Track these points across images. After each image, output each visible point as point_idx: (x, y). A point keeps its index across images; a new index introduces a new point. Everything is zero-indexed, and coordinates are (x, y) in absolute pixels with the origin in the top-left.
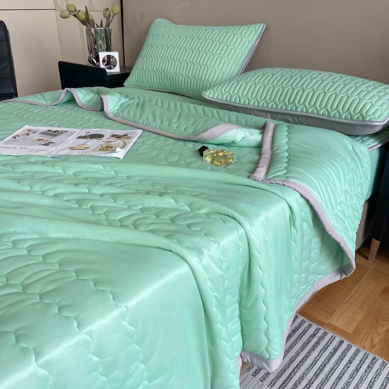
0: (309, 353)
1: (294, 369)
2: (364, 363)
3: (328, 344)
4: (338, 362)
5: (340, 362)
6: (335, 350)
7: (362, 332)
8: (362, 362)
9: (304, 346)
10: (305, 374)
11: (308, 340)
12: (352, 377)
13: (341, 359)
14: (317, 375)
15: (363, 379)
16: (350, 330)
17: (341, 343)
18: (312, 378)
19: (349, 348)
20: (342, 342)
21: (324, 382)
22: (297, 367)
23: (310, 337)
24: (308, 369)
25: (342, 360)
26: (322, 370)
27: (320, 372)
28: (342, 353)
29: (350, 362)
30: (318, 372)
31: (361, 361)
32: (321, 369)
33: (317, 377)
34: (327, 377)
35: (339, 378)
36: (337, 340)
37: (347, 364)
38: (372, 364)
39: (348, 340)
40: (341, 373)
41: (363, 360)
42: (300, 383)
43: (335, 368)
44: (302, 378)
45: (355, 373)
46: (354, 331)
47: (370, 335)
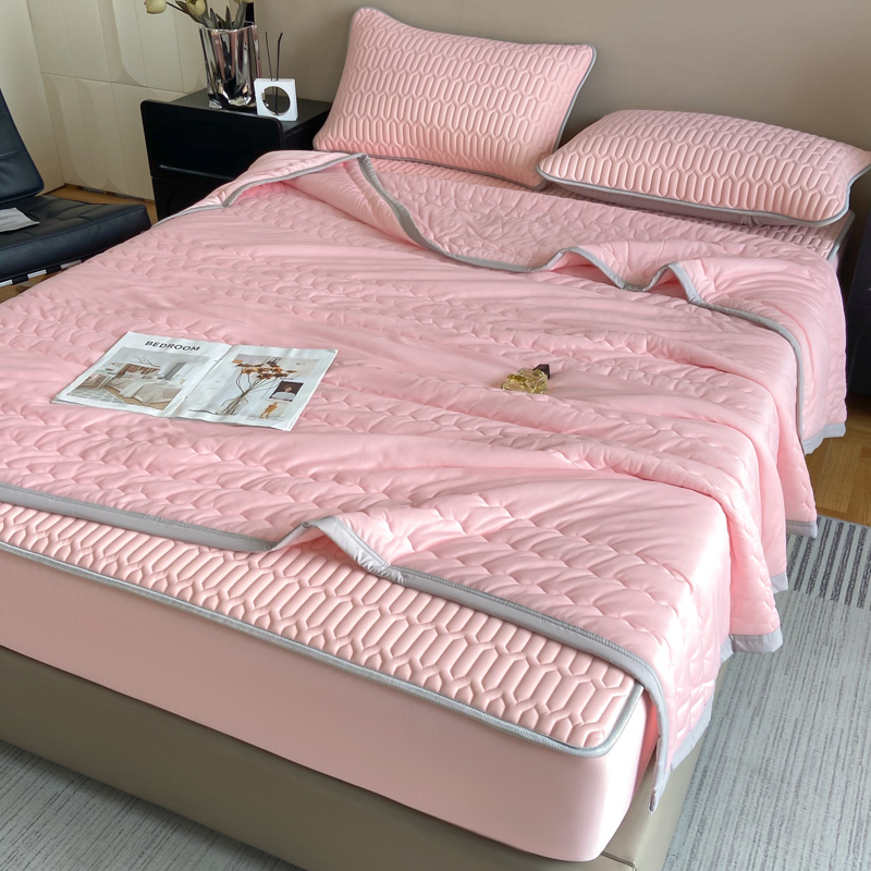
6: (838, 534)
14: (830, 565)
16: (844, 509)
17: (841, 525)
19: (852, 529)
22: (803, 561)
26: (833, 559)
28: (848, 537)
30: (831, 561)
34: (842, 564)
35: (857, 562)
36: (835, 523)
37: (858, 547)
39: (848, 520)
40: (856, 557)
42: (815, 577)
43: (847, 553)
44: (815, 572)
46: (848, 509)
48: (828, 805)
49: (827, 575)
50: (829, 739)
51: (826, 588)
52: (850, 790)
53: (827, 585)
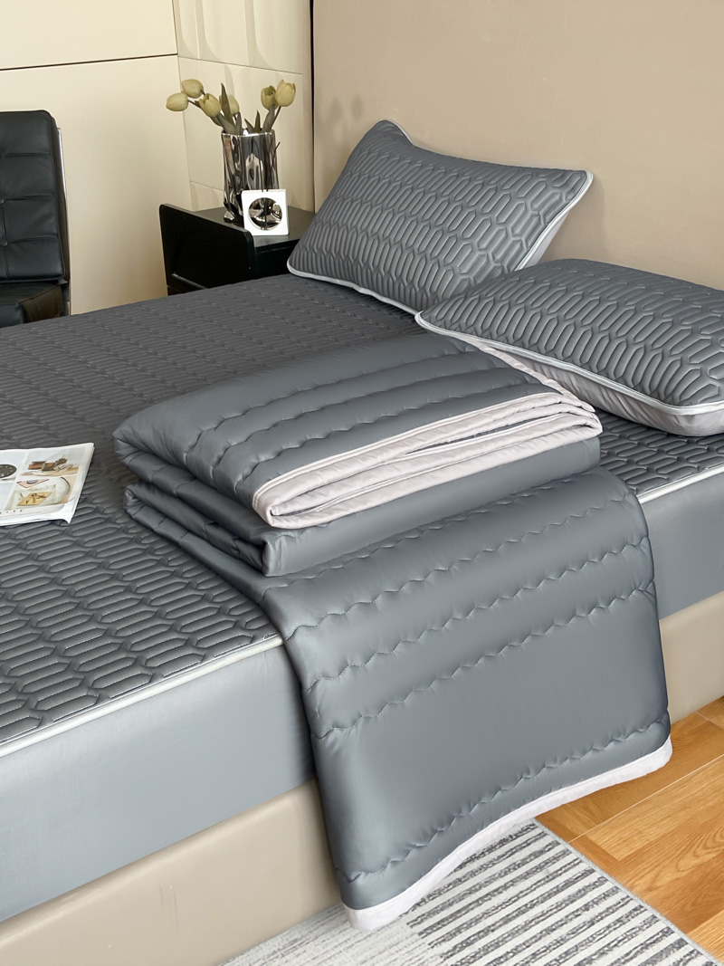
0: (513, 882)
1: (470, 904)
2: (613, 912)
3: (560, 872)
4: (562, 904)
5: (567, 905)
6: (568, 884)
7: (642, 862)
8: (610, 911)
9: (509, 870)
10: (487, 914)
11: (523, 860)
12: (575, 932)
13: (571, 900)
14: (507, 920)
15: (594, 938)
16: (620, 855)
17: (589, 873)
18: (497, 922)
19: (601, 881)
20: (592, 871)
21: (517, 932)
22: (477, 901)
23: (530, 856)
24: (497, 908)
25: (572, 902)
26: (523, 912)
27: (517, 915)
28: (580, 891)
29: (586, 907)
30: (514, 914)
31: (608, 909)
32: (520, 912)
33: (506, 923)
34: (526, 925)
35: (550, 930)
36: (584, 866)
37: (577, 910)
38: (627, 917)
39: (605, 870)
40: (557, 923)
41: (614, 908)
42: (467, 928)
43: (550, 913)
44: (477, 920)
45: (585, 927)
46: (629, 856)
47: (657, 869)
49: (487, 931)
51: (462, 948)
53: (468, 945)
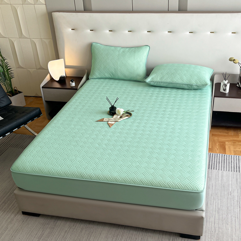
48: (213, 207)
50: (212, 195)
52: (216, 203)
